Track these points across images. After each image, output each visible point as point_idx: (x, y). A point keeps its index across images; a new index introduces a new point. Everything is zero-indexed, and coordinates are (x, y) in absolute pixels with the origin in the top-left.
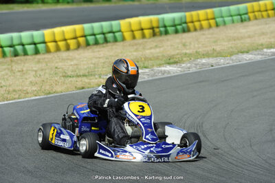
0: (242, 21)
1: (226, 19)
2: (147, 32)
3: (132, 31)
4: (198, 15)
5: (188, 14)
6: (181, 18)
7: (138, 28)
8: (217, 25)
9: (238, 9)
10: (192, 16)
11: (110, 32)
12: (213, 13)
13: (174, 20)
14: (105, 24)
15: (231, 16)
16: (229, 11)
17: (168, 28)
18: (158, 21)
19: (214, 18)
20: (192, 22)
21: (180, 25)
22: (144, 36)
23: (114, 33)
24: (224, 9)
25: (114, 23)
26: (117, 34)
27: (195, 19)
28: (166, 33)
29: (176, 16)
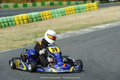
0: (62, 15)
1: (56, 14)
2: (25, 21)
3: (19, 21)
4: (45, 13)
5: (41, 13)
6: (39, 15)
7: (21, 19)
8: (53, 18)
9: (61, 10)
10: (42, 13)
11: (10, 21)
12: (51, 12)
13: (36, 15)
14: (8, 18)
15: (58, 13)
16: (57, 11)
17: (33, 19)
18: (30, 16)
19: (51, 15)
20: (43, 16)
21: (38, 17)
22: (24, 23)
23: (12, 22)
24: (55, 10)
25: (12, 17)
26: (13, 22)
27: (44, 15)
28: (33, 21)
29: (37, 13)
